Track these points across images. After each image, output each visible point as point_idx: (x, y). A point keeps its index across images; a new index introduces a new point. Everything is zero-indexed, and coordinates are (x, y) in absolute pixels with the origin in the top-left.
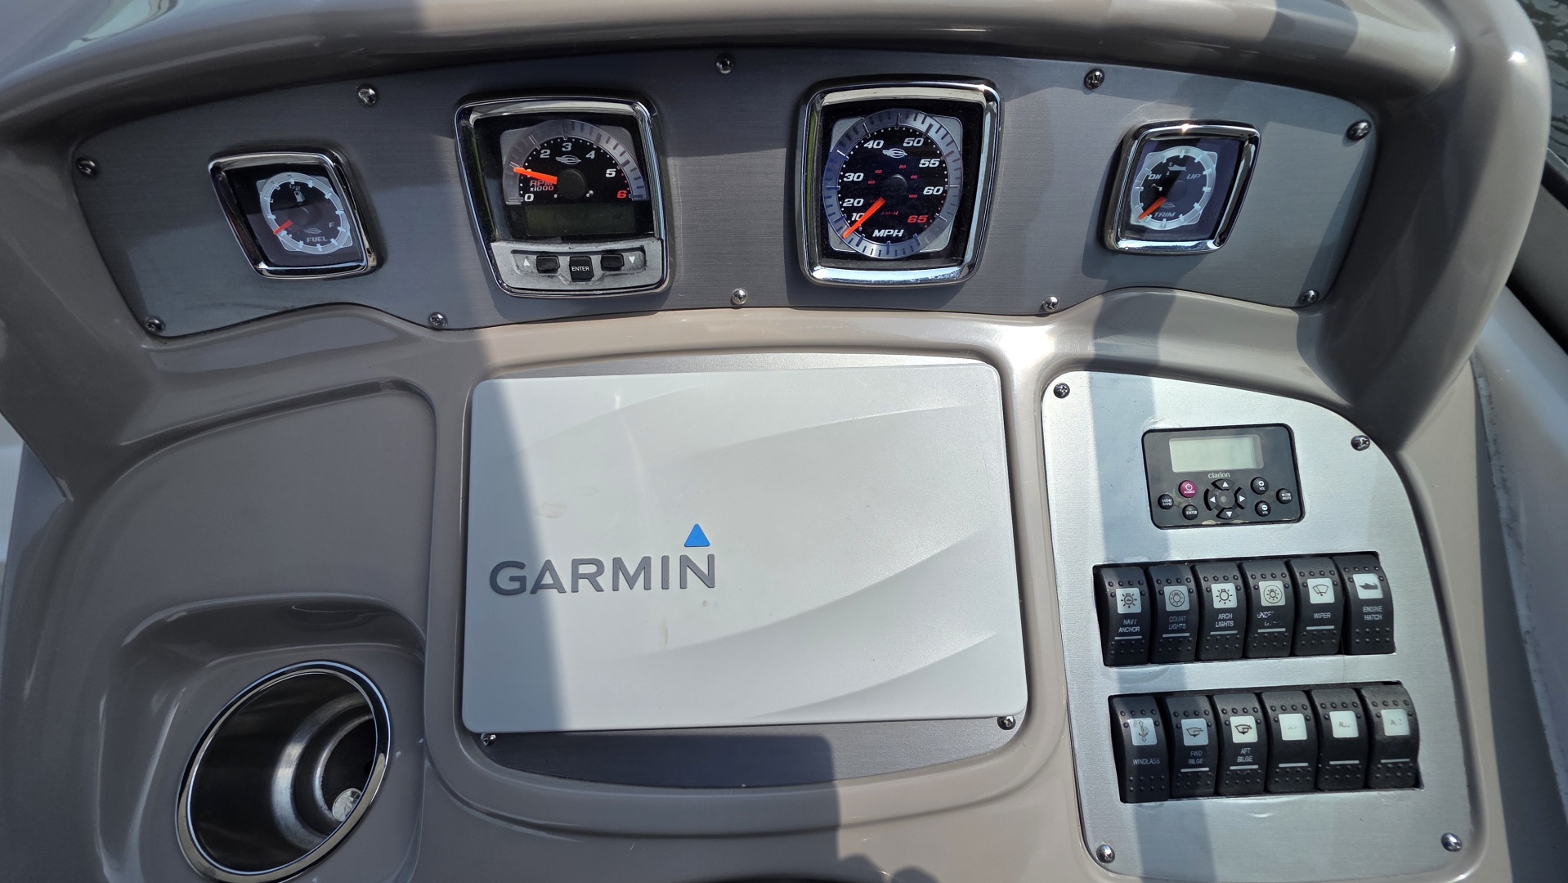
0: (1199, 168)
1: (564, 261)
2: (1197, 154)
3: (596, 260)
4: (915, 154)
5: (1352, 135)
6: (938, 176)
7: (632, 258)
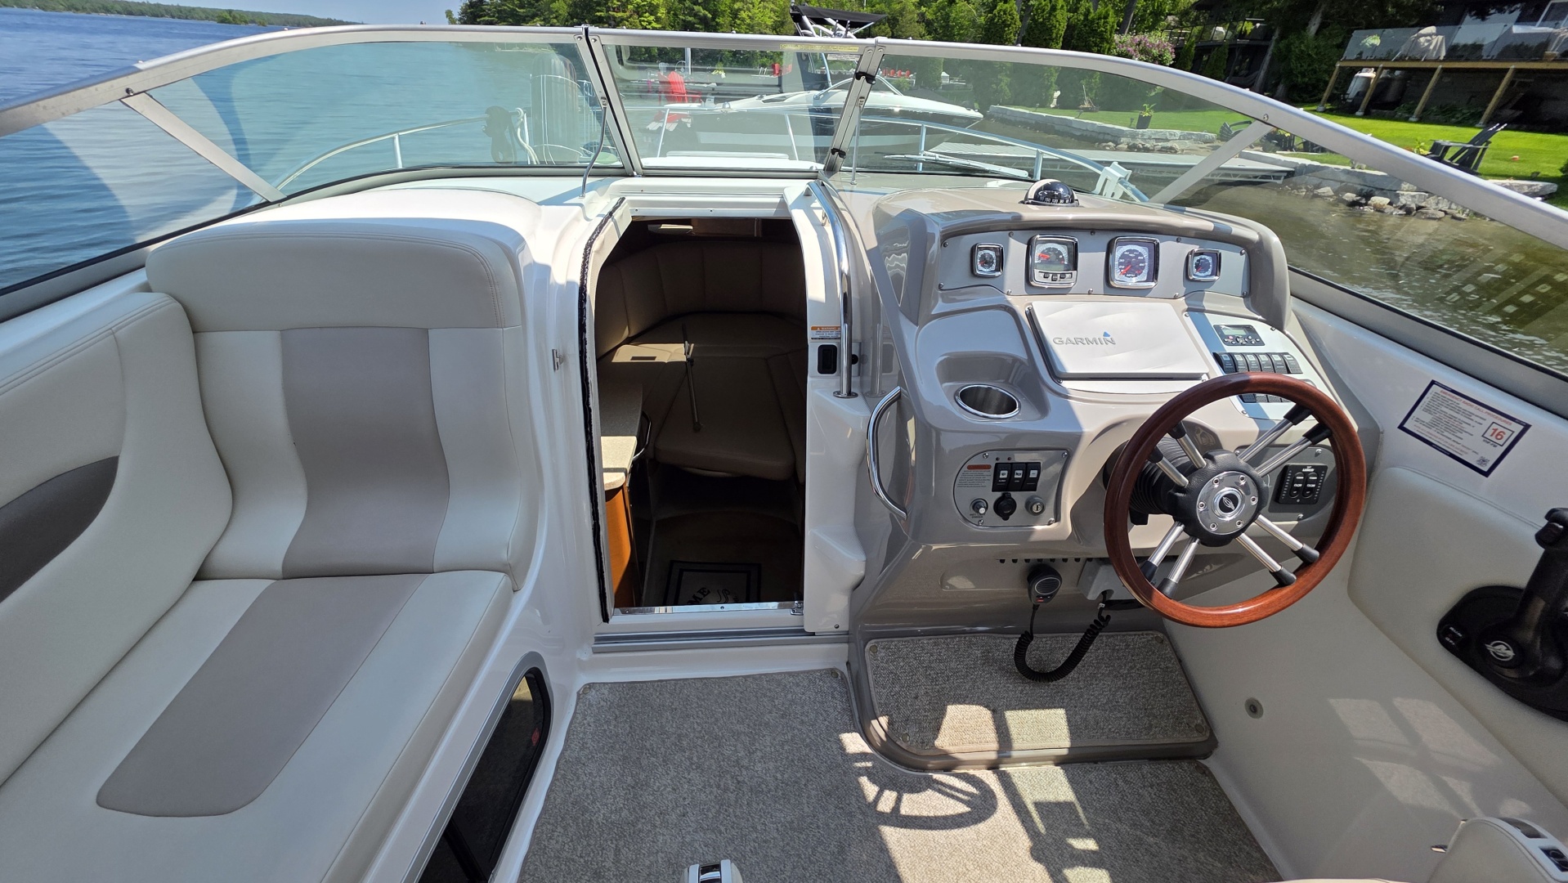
0: (1208, 261)
1: (1051, 275)
2: (1207, 258)
3: (1059, 275)
4: (1137, 256)
5: (1241, 254)
6: (1143, 261)
7: (1068, 276)
